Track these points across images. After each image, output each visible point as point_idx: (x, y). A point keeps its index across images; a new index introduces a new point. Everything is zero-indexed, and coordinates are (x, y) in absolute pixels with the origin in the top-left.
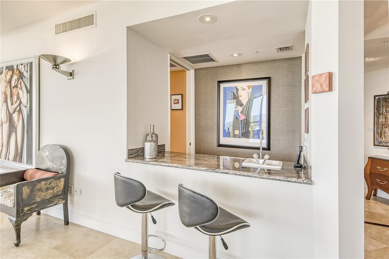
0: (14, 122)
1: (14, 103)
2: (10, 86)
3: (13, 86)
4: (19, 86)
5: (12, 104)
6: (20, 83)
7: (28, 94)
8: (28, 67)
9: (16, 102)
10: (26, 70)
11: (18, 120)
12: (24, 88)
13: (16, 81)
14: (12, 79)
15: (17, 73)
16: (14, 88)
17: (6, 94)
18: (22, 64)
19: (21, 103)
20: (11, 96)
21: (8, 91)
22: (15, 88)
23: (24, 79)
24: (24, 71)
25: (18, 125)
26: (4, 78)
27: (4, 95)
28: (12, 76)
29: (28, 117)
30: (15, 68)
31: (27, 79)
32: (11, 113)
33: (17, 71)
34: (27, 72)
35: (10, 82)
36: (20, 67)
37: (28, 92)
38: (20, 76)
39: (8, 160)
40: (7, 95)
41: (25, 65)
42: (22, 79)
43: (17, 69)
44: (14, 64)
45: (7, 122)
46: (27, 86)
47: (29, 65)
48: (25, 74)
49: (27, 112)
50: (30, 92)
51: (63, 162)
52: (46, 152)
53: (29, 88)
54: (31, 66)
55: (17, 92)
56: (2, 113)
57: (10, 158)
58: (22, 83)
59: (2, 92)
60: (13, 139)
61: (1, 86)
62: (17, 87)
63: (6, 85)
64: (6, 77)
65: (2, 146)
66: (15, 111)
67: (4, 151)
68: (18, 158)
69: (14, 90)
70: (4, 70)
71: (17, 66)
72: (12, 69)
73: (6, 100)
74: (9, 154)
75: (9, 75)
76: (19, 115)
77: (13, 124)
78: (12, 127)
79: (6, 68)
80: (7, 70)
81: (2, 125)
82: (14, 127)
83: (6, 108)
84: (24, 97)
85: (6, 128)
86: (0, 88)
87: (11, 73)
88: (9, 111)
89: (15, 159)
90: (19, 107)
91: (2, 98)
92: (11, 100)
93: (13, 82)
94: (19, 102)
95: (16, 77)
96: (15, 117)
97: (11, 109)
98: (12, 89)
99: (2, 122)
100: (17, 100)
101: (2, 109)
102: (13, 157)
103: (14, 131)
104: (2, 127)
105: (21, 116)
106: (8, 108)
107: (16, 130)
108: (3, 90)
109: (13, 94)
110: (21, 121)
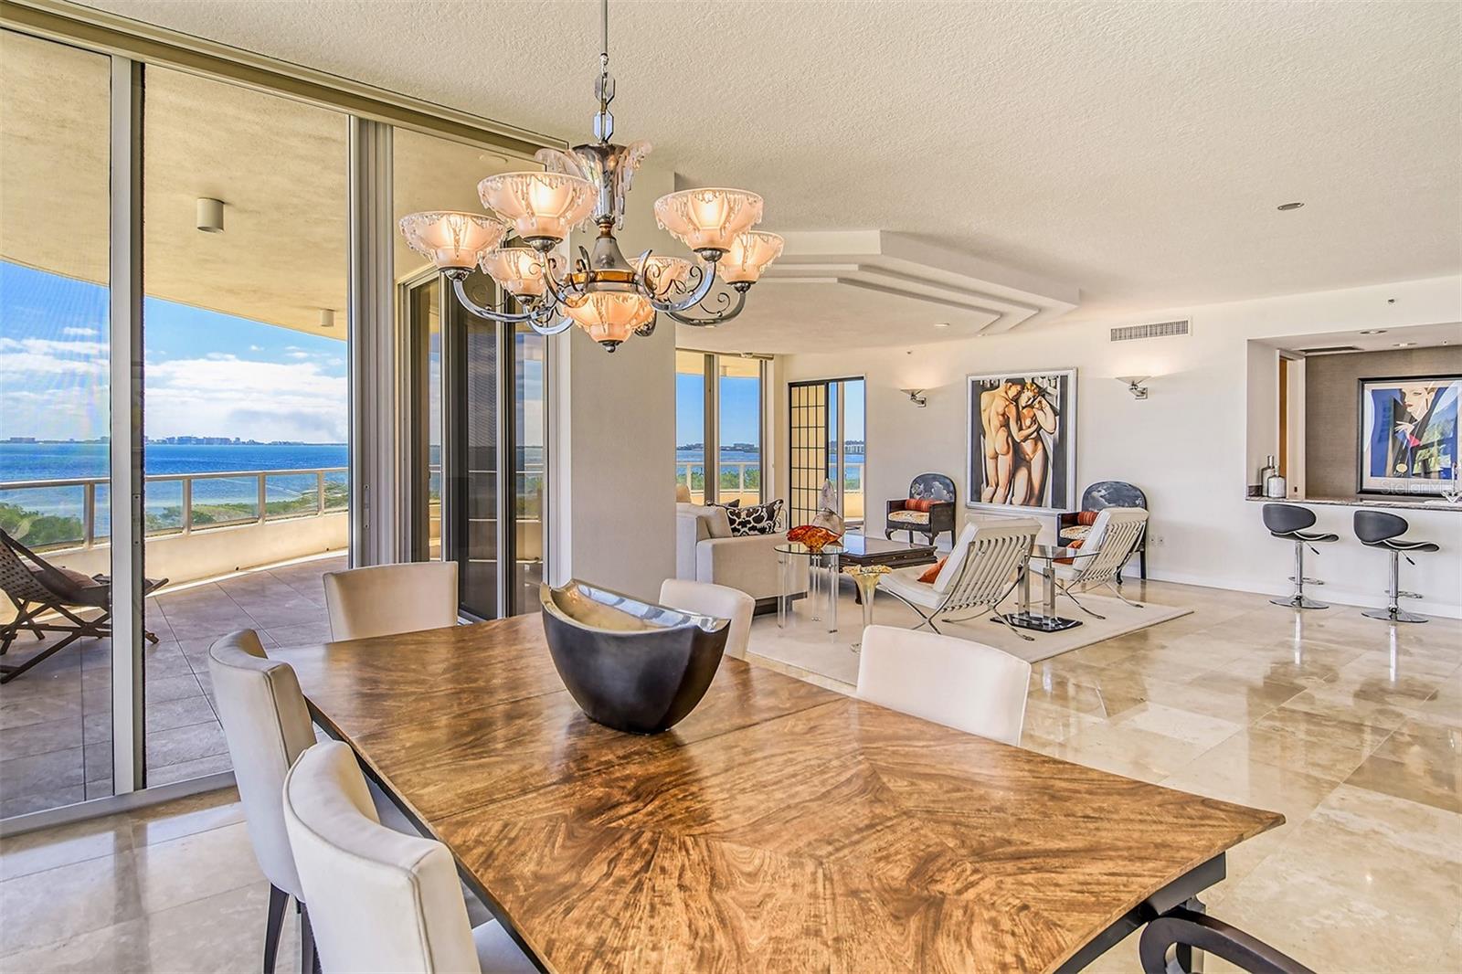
0: (1024, 453)
1: (1024, 428)
2: (1017, 407)
3: (1024, 405)
4: (1037, 406)
5: (1021, 429)
6: (1040, 402)
7: (1057, 418)
8: (1056, 381)
9: (1029, 427)
10: (1053, 384)
11: (1035, 451)
12: (1048, 409)
13: (1029, 399)
14: (1020, 397)
15: (1033, 388)
16: (1023, 408)
17: (1006, 416)
18: (1043, 378)
19: (1040, 428)
20: (1019, 419)
21: (1010, 412)
22: (1028, 408)
23: (1046, 397)
25: (1034, 457)
26: (1004, 394)
27: (1001, 418)
28: (1019, 394)
30: (1028, 381)
32: (1019, 441)
33: (1032, 386)
34: (1055, 387)
35: (1016, 399)
36: (1039, 382)
37: (1055, 412)
38: (1038, 392)
39: (1011, 503)
40: (1008, 417)
41: (1050, 378)
42: (1043, 396)
43: (1033, 382)
44: (1028, 377)
45: (1008, 452)
47: (1059, 380)
48: (1050, 390)
49: (1054, 440)
50: (1061, 414)
51: (1137, 502)
52: (1100, 491)
53: (1058, 408)
54: (1064, 379)
55: (1032, 414)
56: (995, 441)
57: (1013, 502)
58: (1044, 402)
59: (997, 413)
60: (1022, 476)
61: (993, 405)
62: (1033, 407)
63: (1007, 403)
64: (1006, 393)
65: (997, 485)
66: (1026, 439)
67: (1001, 491)
68: (1033, 501)
69: (1024, 411)
70: (1002, 384)
71: (1033, 379)
72: (1021, 382)
73: (1006, 425)
74: (1013, 495)
75: (1013, 391)
76: (1036, 444)
77: (1022, 456)
78: (1019, 460)
79: (1008, 381)
80: (1010, 384)
81: (996, 457)
82: (1025, 460)
83: (1006, 434)
84: (1048, 421)
85: (1005, 462)
86: (993, 407)
87: (1019, 388)
88: (1013, 438)
89: (1026, 503)
90: (1036, 433)
91: (996, 421)
92: (1017, 423)
93: (1023, 401)
94: (1036, 426)
95: (1030, 394)
96: (1028, 447)
97: (1018, 437)
98: (1020, 409)
99: (996, 453)
100: (1031, 424)
101: (996, 435)
102: (1023, 500)
103: (1024, 466)
104: (995, 460)
105: (1040, 446)
106: (1010, 434)
107: (1028, 464)
108: (1000, 410)
109: (1022, 416)
110: (1040, 452)
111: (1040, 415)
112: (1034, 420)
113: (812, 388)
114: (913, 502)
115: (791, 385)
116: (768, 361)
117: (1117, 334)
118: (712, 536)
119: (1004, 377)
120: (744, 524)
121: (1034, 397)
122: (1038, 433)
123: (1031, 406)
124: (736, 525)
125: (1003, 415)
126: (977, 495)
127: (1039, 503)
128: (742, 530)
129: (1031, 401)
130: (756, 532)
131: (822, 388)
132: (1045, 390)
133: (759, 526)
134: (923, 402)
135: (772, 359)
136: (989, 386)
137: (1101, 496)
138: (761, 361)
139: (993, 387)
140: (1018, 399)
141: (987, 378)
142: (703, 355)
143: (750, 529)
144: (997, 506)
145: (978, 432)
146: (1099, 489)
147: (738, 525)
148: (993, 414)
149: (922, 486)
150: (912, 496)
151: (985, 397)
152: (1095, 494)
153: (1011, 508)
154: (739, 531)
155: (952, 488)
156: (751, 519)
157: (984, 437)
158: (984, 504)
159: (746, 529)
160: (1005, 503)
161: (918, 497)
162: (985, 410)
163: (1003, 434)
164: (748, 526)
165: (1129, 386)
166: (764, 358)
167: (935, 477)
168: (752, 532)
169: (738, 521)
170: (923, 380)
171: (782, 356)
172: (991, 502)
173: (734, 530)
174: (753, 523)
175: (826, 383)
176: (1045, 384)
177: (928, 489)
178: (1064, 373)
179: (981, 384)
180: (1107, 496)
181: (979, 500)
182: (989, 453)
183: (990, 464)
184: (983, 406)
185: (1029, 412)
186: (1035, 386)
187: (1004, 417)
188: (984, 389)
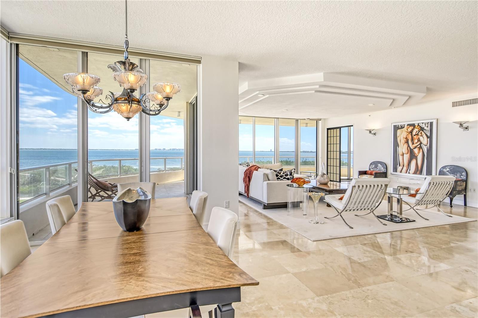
0: (414, 153)
1: (414, 143)
2: (412, 135)
3: (414, 134)
4: (420, 134)
5: (413, 144)
6: (421, 133)
7: (429, 139)
9: (417, 143)
10: (427, 126)
11: (419, 153)
12: (425, 136)
16: (414, 135)
18: (423, 123)
19: (421, 143)
20: (412, 140)
21: (409, 137)
23: (424, 131)
24: (425, 127)
25: (418, 155)
26: (406, 130)
27: (405, 139)
28: (413, 130)
29: (428, 151)
30: (416, 125)
31: (427, 131)
32: (412, 149)
33: (418, 126)
34: (428, 127)
35: (411, 132)
36: (421, 125)
37: (428, 137)
38: (421, 129)
39: (409, 173)
40: (408, 139)
41: (426, 123)
42: (423, 131)
43: (418, 125)
44: (416, 123)
45: (408, 153)
46: (427, 134)
47: (429, 123)
48: (425, 128)
49: (427, 148)
50: (430, 137)
51: (463, 174)
52: (447, 169)
53: (429, 135)
54: (431, 124)
55: (418, 138)
56: (403, 149)
57: (410, 172)
58: (423, 133)
59: (404, 138)
60: (413, 163)
61: (402, 135)
62: (418, 135)
63: (408, 134)
64: (407, 130)
65: (403, 166)
66: (415, 148)
67: (405, 168)
68: (418, 172)
69: (415, 137)
70: (406, 126)
71: (418, 124)
72: (413, 125)
73: (407, 142)
74: (410, 170)
75: (410, 129)
76: (419, 150)
77: (414, 154)
78: (413, 156)
79: (408, 125)
80: (409, 126)
81: (403, 155)
82: (415, 156)
83: (407, 146)
84: (424, 140)
85: (407, 157)
86: (402, 136)
87: (412, 127)
88: (410, 148)
89: (415, 173)
90: (419, 146)
91: (403, 141)
92: (412, 142)
93: (414, 133)
94: (419, 143)
95: (417, 130)
96: (416, 151)
97: (412, 147)
98: (413, 136)
99: (403, 153)
100: (418, 142)
101: (403, 146)
102: (414, 172)
103: (414, 158)
104: (403, 156)
105: (421, 150)
106: (409, 146)
107: (416, 158)
108: (405, 137)
109: (414, 139)
110: (421, 153)
111: (421, 138)
112: (419, 140)
113: (335, 130)
114: (369, 172)
115: (328, 129)
116: (319, 121)
117: (455, 104)
118: (269, 180)
119: (406, 123)
120: (281, 176)
121: (419, 131)
122: (421, 146)
123: (417, 135)
124: (279, 177)
125: (406, 138)
126: (395, 169)
127: (421, 173)
128: (281, 179)
129: (418, 132)
130: (286, 179)
131: (338, 130)
132: (423, 128)
133: (286, 177)
134: (375, 134)
135: (320, 120)
136: (400, 127)
137: (447, 171)
138: (317, 121)
139: (402, 127)
140: (412, 132)
141: (400, 124)
142: (295, 120)
143: (284, 178)
144: (403, 174)
145: (396, 145)
146: (446, 168)
147: (280, 177)
148: (402, 138)
149: (374, 166)
150: (370, 169)
151: (399, 131)
152: (445, 170)
154: (280, 179)
155: (385, 166)
156: (284, 175)
157: (398, 147)
158: (398, 173)
159: (282, 178)
160: (406, 173)
161: (372, 170)
162: (399, 137)
163: (406, 146)
164: (283, 177)
165: (459, 125)
166: (318, 120)
167: (379, 162)
168: (284, 179)
169: (280, 175)
170: (375, 126)
171: (325, 119)
172: (401, 172)
173: (278, 178)
174: (284, 176)
175: (340, 128)
176: (423, 126)
177: (376, 167)
178: (431, 121)
179: (397, 126)
180: (450, 171)
181: (396, 171)
182: (400, 153)
183: (401, 157)
184: (398, 135)
185: (417, 137)
186: (419, 127)
187: (406, 139)
188: (398, 128)
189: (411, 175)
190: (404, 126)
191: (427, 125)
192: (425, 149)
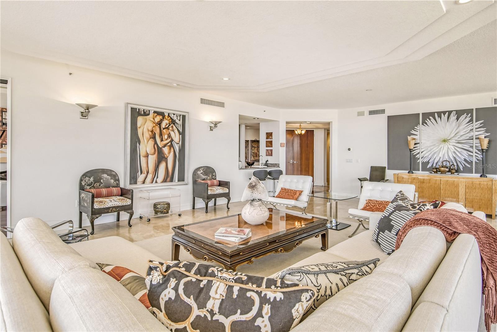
1: (164, 140)
2: (160, 127)
3: (164, 127)
4: (171, 129)
5: (162, 140)
6: (172, 127)
7: (181, 136)
8: (180, 117)
9: (167, 140)
10: (179, 119)
11: (169, 153)
12: (176, 131)
13: (167, 125)
14: (162, 122)
15: (169, 119)
16: (164, 129)
17: (154, 133)
18: (174, 114)
19: (172, 140)
20: (161, 135)
21: (156, 130)
22: (166, 129)
23: (176, 124)
24: (177, 119)
25: (169, 156)
26: (152, 120)
27: (150, 133)
28: (161, 121)
29: (180, 150)
30: (166, 115)
31: (180, 126)
32: (161, 147)
33: (168, 117)
34: (180, 120)
35: (160, 124)
37: (180, 133)
38: (172, 121)
39: (156, 182)
41: (177, 115)
42: (174, 124)
44: (166, 112)
45: (154, 153)
46: (180, 129)
47: (181, 116)
48: (177, 121)
49: (179, 147)
50: (182, 134)
51: (214, 174)
52: (201, 171)
53: (181, 131)
54: (184, 117)
55: (168, 133)
56: (146, 146)
57: (158, 181)
58: (174, 127)
59: (148, 130)
60: (162, 166)
62: (169, 129)
63: (154, 125)
64: (154, 119)
65: (148, 173)
66: (165, 146)
67: (150, 176)
68: (169, 179)
69: (164, 131)
70: (152, 113)
71: (169, 114)
72: (162, 114)
73: (154, 137)
74: (157, 177)
75: (158, 119)
76: (170, 149)
77: (163, 155)
78: (161, 158)
79: (155, 112)
80: (156, 114)
81: (147, 156)
82: (165, 157)
83: (153, 143)
84: (176, 137)
85: (152, 159)
87: (161, 117)
88: (157, 145)
89: (165, 181)
90: (170, 143)
91: (147, 135)
92: (160, 137)
93: (163, 125)
95: (167, 122)
96: (166, 150)
97: (160, 144)
98: (162, 130)
99: (147, 154)
100: (168, 138)
101: (147, 143)
102: (163, 179)
103: (164, 161)
104: (147, 158)
105: (172, 150)
106: (156, 143)
107: (166, 160)
108: (150, 128)
109: (163, 133)
110: (172, 153)
111: (172, 133)
112: (169, 136)
117: (203, 101)
119: (152, 110)
121: (169, 124)
122: (172, 144)
123: (168, 128)
125: (152, 131)
127: (172, 180)
129: (168, 125)
132: (175, 121)
136: (142, 113)
137: (201, 173)
139: (146, 114)
141: (142, 108)
144: (147, 185)
145: (135, 140)
146: (200, 170)
148: (145, 130)
149: (92, 179)
151: (140, 120)
152: (199, 172)
153: (156, 185)
155: (115, 177)
157: (139, 144)
158: (138, 185)
160: (152, 182)
162: (140, 128)
163: (151, 142)
167: (104, 171)
172: (143, 183)
176: (175, 118)
177: (99, 180)
178: (184, 114)
179: (138, 111)
180: (203, 173)
181: (136, 183)
182: (143, 153)
183: (143, 160)
184: (139, 125)
185: (167, 131)
186: (170, 118)
187: (152, 133)
188: (139, 114)
189: (160, 185)
190: (148, 112)
191: (179, 117)
192: (177, 148)
